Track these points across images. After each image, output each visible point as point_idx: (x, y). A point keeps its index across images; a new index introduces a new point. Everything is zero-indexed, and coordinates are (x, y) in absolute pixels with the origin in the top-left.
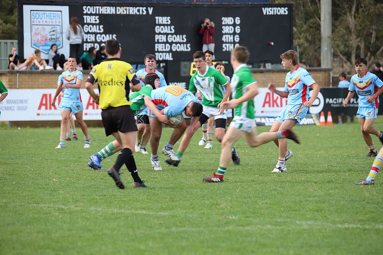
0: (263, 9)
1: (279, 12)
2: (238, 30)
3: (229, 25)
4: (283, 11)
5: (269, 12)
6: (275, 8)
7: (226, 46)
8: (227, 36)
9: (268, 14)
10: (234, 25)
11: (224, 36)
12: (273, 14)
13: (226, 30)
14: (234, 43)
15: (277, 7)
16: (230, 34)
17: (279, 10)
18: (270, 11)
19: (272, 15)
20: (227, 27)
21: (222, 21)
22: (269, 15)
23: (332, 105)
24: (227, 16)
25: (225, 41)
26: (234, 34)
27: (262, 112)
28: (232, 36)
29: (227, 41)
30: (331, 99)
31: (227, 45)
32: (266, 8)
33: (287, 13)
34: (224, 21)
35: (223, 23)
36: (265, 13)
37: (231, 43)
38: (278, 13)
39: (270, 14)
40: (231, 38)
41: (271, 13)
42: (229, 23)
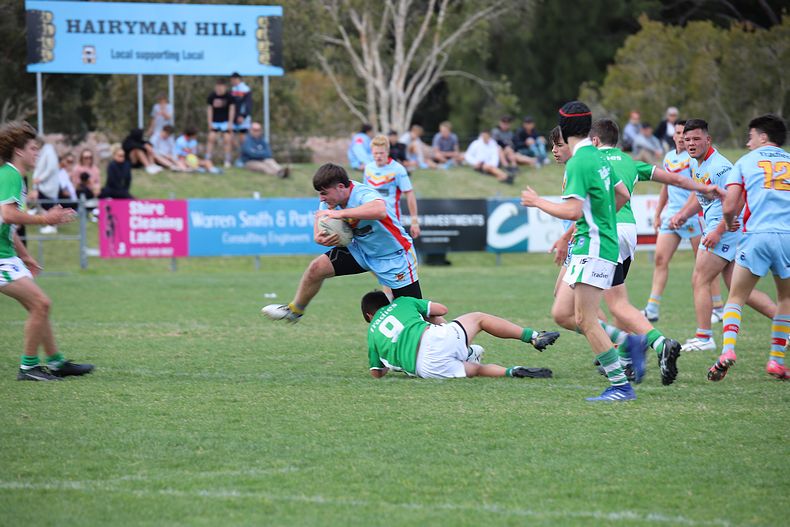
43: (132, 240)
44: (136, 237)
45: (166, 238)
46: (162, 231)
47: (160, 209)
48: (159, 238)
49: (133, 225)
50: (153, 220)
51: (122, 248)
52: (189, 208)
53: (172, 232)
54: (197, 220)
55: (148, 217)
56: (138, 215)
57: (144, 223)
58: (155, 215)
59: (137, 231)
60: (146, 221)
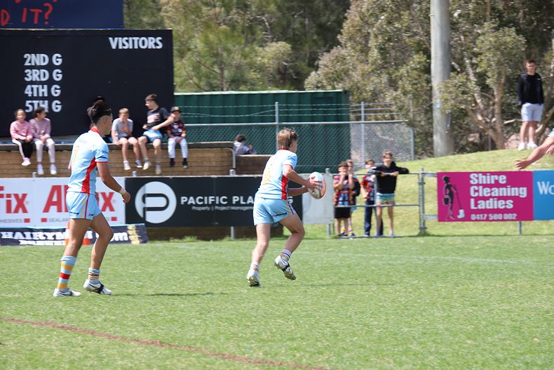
0: (111, 39)
1: (143, 44)
2: (58, 76)
3: (40, 68)
4: (151, 43)
5: (124, 45)
6: (136, 39)
7: (32, 104)
8: (35, 87)
9: (120, 47)
10: (50, 67)
11: (29, 87)
12: (131, 47)
13: (32, 75)
14: (50, 98)
15: (140, 36)
16: (42, 83)
17: (143, 42)
18: (126, 43)
19: (128, 49)
20: (34, 70)
21: (26, 59)
22: (123, 49)
23: (194, 208)
24: (36, 51)
25: (30, 95)
26: (50, 82)
27: (44, 220)
28: (46, 86)
29: (35, 95)
30: (192, 198)
31: (36, 102)
32: (116, 39)
33: (160, 46)
34: (28, 61)
35: (27, 64)
36: (114, 47)
37: (43, 98)
38: (142, 47)
39: (126, 48)
40: (44, 90)
41: (128, 46)
42: (38, 64)
43: (473, 207)
44: (476, 205)
45: (510, 204)
46: (505, 198)
47: (503, 179)
48: (501, 204)
49: (472, 194)
50: (495, 189)
51: (462, 213)
52: (534, 178)
53: (516, 199)
54: (543, 188)
55: (490, 186)
56: (478, 185)
57: (486, 192)
58: (497, 185)
59: (477, 199)
60: (487, 190)
